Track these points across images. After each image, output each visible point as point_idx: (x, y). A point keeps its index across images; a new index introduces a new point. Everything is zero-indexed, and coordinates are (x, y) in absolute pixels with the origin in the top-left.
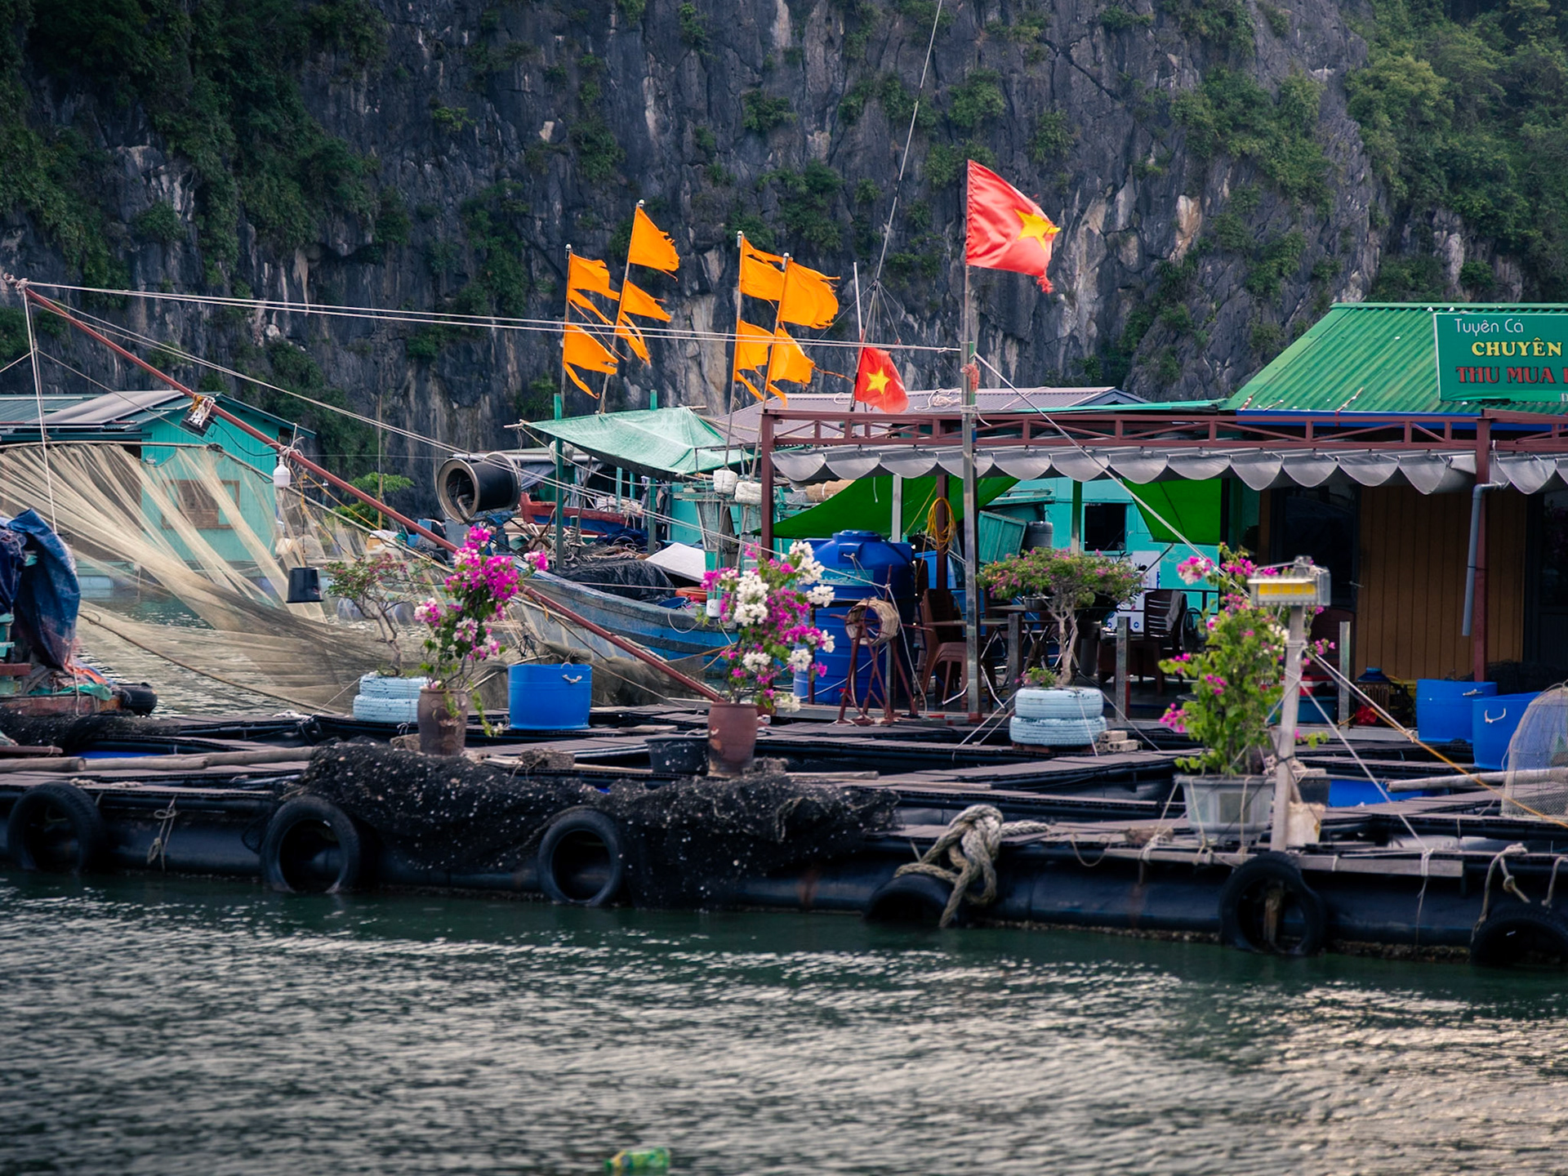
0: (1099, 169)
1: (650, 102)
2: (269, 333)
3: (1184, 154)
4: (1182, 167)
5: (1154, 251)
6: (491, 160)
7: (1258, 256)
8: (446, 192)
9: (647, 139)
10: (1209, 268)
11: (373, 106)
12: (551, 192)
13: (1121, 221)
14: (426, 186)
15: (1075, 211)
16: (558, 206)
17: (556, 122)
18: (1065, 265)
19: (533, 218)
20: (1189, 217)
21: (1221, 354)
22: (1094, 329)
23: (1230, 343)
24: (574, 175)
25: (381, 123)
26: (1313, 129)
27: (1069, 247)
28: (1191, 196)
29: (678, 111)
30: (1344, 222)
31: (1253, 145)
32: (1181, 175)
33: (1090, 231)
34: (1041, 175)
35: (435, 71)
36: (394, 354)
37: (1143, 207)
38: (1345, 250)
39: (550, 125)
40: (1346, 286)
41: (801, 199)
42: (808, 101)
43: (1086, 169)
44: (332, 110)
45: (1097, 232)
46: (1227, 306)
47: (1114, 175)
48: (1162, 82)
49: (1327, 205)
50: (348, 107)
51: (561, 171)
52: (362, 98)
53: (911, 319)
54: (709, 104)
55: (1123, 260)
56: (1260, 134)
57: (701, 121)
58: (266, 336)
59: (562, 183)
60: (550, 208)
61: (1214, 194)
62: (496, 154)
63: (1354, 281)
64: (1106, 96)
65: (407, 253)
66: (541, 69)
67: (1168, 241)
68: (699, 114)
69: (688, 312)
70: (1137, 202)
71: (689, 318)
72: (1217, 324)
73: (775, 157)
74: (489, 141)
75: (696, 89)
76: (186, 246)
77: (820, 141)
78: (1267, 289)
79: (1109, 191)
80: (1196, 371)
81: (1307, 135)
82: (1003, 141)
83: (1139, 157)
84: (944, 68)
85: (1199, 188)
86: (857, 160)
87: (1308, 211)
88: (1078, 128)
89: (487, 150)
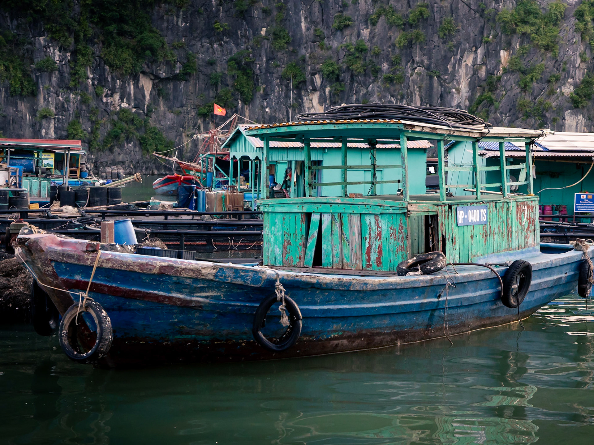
0: (467, 40)
1: (303, 20)
2: (122, 106)
3: (502, 33)
4: (501, 39)
5: (491, 72)
6: (245, 43)
7: (524, 73)
8: (223, 55)
9: (302, 34)
10: (505, 78)
11: (186, 23)
12: (262, 54)
13: (479, 60)
14: (214, 52)
15: (458, 57)
16: (265, 59)
17: (267, 28)
18: (457, 78)
19: (256, 64)
20: (505, 58)
21: (504, 112)
22: (467, 103)
23: (508, 107)
24: (270, 47)
25: (190, 30)
26: (558, 22)
27: (458, 71)
28: (506, 51)
29: (312, 22)
30: (565, 59)
31: (528, 29)
32: (501, 42)
33: (467, 65)
34: (444, 43)
35: (218, 10)
36: (193, 114)
37: (487, 55)
38: (564, 70)
39: (264, 29)
40: (564, 84)
41: (352, 54)
42: (360, 18)
43: (462, 40)
44: (165, 24)
45: (470, 65)
46: (509, 93)
47: (474, 42)
48: (497, 6)
49: (555, 52)
50: (173, 23)
51: (266, 46)
52: (180, 20)
53: (392, 99)
54: (323, 19)
55: (479, 76)
56: (532, 25)
57: (319, 26)
58: (121, 107)
59: (266, 50)
60: (262, 60)
61: (514, 49)
62: (247, 41)
63: (568, 83)
64: (472, 12)
65: (202, 77)
66: (261, 9)
67: (496, 67)
68: (318, 24)
69: (311, 98)
70: (485, 53)
71: (311, 100)
72: (504, 100)
73: (346, 39)
74: (244, 36)
75: (317, 14)
76: (61, 73)
77: (366, 33)
78: (526, 86)
79: (474, 49)
80: (494, 118)
81: (555, 25)
82: (430, 30)
83: (485, 35)
84: (411, 3)
85: (508, 46)
86: (376, 39)
87: (549, 54)
88: (460, 24)
89: (244, 40)
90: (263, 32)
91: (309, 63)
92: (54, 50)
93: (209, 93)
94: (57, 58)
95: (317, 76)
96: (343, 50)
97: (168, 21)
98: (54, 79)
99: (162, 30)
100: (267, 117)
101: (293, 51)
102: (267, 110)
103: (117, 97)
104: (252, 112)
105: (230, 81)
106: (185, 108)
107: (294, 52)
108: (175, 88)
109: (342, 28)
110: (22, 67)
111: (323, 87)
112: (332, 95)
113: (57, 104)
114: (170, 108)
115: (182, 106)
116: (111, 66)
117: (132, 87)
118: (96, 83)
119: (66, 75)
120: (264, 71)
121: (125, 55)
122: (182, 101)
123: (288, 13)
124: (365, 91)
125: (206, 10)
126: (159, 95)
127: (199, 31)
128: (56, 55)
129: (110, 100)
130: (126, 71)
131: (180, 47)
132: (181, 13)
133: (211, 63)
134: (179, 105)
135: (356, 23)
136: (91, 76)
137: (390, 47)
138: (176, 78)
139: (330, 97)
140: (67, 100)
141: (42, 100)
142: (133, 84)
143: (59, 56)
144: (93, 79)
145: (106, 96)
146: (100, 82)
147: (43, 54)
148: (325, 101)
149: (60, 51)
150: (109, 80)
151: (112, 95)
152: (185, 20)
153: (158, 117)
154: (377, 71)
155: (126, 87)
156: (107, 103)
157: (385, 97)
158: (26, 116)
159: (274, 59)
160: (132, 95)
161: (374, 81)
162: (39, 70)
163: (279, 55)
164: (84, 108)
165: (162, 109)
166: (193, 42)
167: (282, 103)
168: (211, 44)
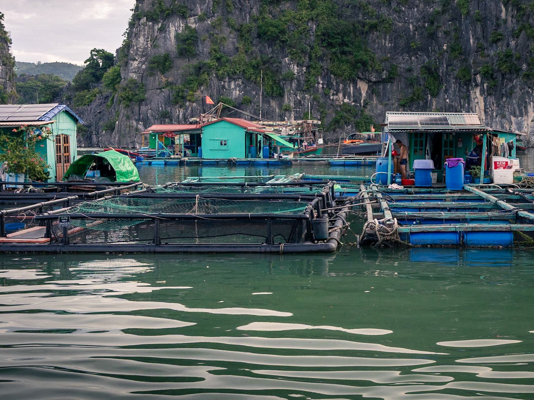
90: (445, 48)
91: (473, 67)
92: (294, 66)
93: (408, 90)
94: (296, 71)
95: (478, 76)
96: (496, 56)
97: (378, 42)
98: (294, 85)
99: (374, 50)
100: (447, 106)
101: (464, 59)
102: (447, 101)
103: (341, 95)
104: (438, 103)
105: (422, 82)
106: (391, 101)
107: (466, 60)
108: (384, 88)
109: (496, 41)
110: (274, 78)
111: (482, 83)
112: (489, 88)
113: (295, 101)
114: (381, 102)
115: (389, 100)
116: (335, 75)
117: (352, 88)
118: (325, 86)
119: (302, 82)
120: (444, 74)
121: (344, 67)
122: (389, 97)
123: (462, 33)
124: (511, 85)
125: (406, 34)
126: (373, 93)
127: (400, 49)
128: (295, 69)
129: (335, 97)
130: (345, 78)
131: (386, 60)
132: (388, 37)
133: (410, 70)
134: (387, 100)
135: (507, 37)
136: (321, 82)
137: (528, 52)
138: (384, 81)
139: (487, 90)
140: (304, 98)
141: (286, 99)
142: (353, 86)
143: (297, 70)
144: (323, 84)
145: (333, 95)
146: (328, 86)
147: (287, 69)
148: (484, 93)
149: (298, 66)
150: (334, 84)
151: (337, 94)
152: (390, 42)
153: (372, 108)
154: (518, 71)
155: (347, 89)
156: (333, 99)
157: (524, 88)
158: (276, 109)
159: (451, 65)
160: (352, 94)
161: (516, 78)
162: (284, 80)
163: (455, 62)
164: (315, 103)
165: (375, 102)
166: (396, 56)
167: (457, 96)
168: (410, 57)
